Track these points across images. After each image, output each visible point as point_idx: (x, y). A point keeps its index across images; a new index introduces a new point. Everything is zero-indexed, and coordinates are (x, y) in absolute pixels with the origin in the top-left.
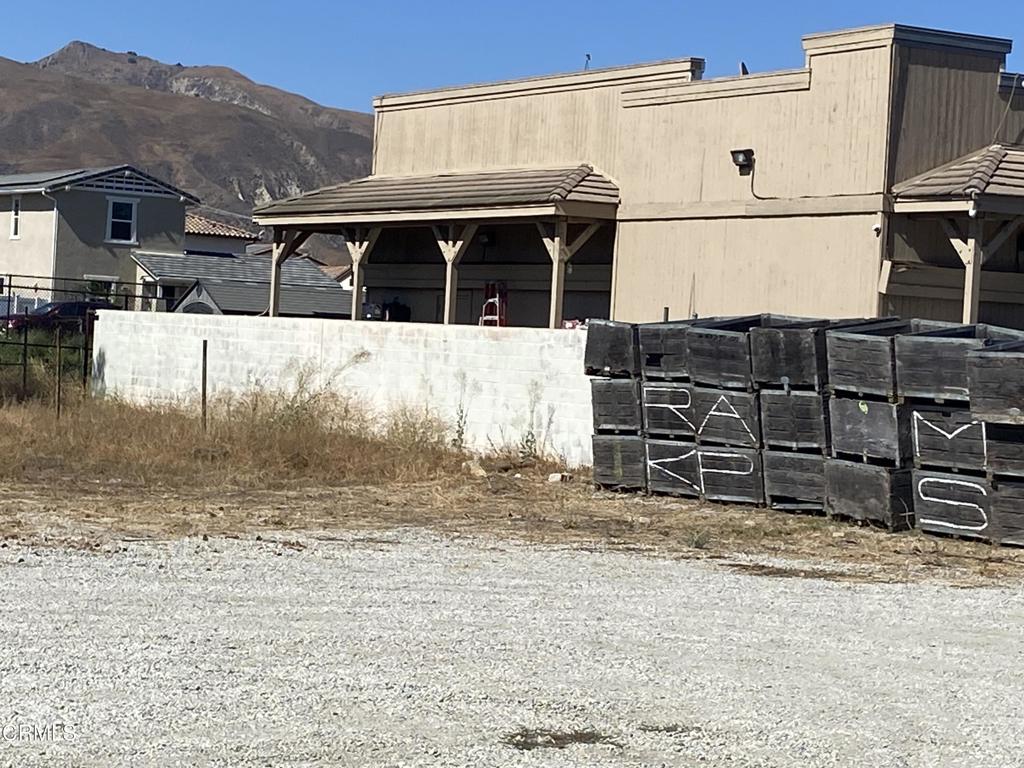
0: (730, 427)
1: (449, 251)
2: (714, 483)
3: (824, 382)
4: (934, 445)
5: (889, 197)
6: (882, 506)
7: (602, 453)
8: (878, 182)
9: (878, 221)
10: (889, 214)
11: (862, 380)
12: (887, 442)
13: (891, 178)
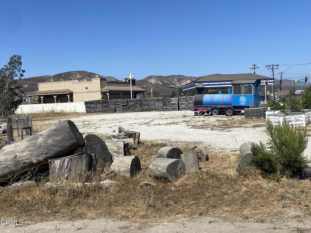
0: (100, 108)
1: (55, 97)
2: (98, 112)
3: (108, 103)
4: (117, 107)
5: (101, 90)
6: (114, 111)
7: (86, 111)
8: (100, 89)
9: (100, 92)
10: (101, 92)
11: (111, 103)
12: (114, 107)
13: (101, 89)
